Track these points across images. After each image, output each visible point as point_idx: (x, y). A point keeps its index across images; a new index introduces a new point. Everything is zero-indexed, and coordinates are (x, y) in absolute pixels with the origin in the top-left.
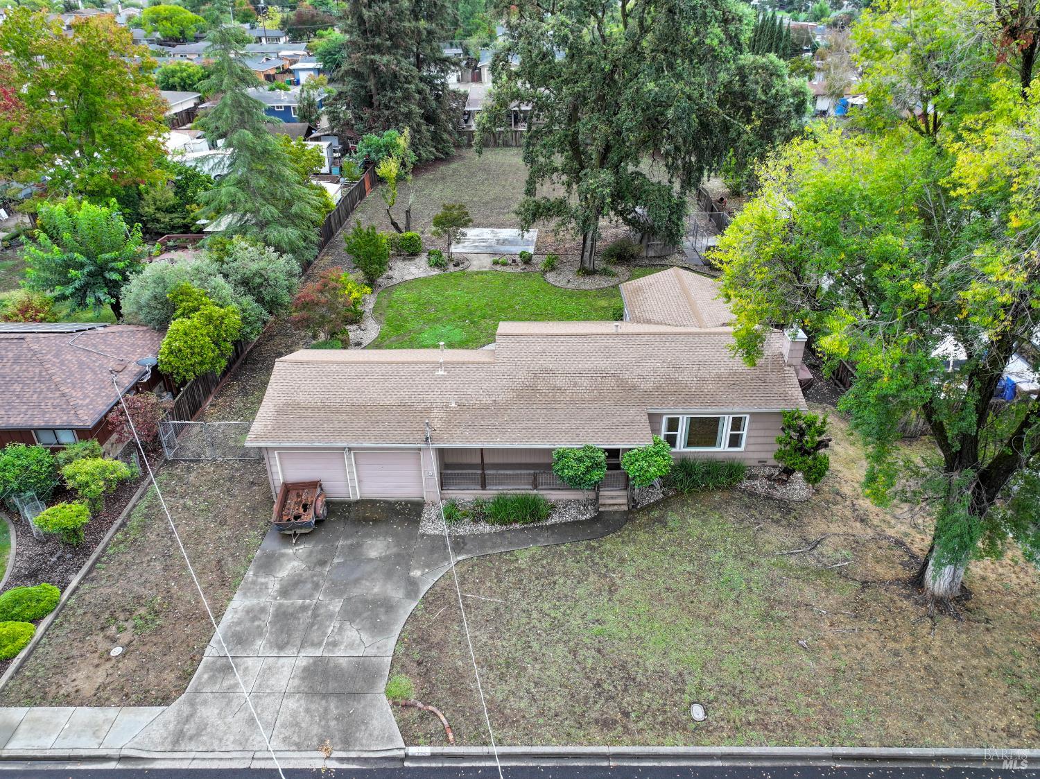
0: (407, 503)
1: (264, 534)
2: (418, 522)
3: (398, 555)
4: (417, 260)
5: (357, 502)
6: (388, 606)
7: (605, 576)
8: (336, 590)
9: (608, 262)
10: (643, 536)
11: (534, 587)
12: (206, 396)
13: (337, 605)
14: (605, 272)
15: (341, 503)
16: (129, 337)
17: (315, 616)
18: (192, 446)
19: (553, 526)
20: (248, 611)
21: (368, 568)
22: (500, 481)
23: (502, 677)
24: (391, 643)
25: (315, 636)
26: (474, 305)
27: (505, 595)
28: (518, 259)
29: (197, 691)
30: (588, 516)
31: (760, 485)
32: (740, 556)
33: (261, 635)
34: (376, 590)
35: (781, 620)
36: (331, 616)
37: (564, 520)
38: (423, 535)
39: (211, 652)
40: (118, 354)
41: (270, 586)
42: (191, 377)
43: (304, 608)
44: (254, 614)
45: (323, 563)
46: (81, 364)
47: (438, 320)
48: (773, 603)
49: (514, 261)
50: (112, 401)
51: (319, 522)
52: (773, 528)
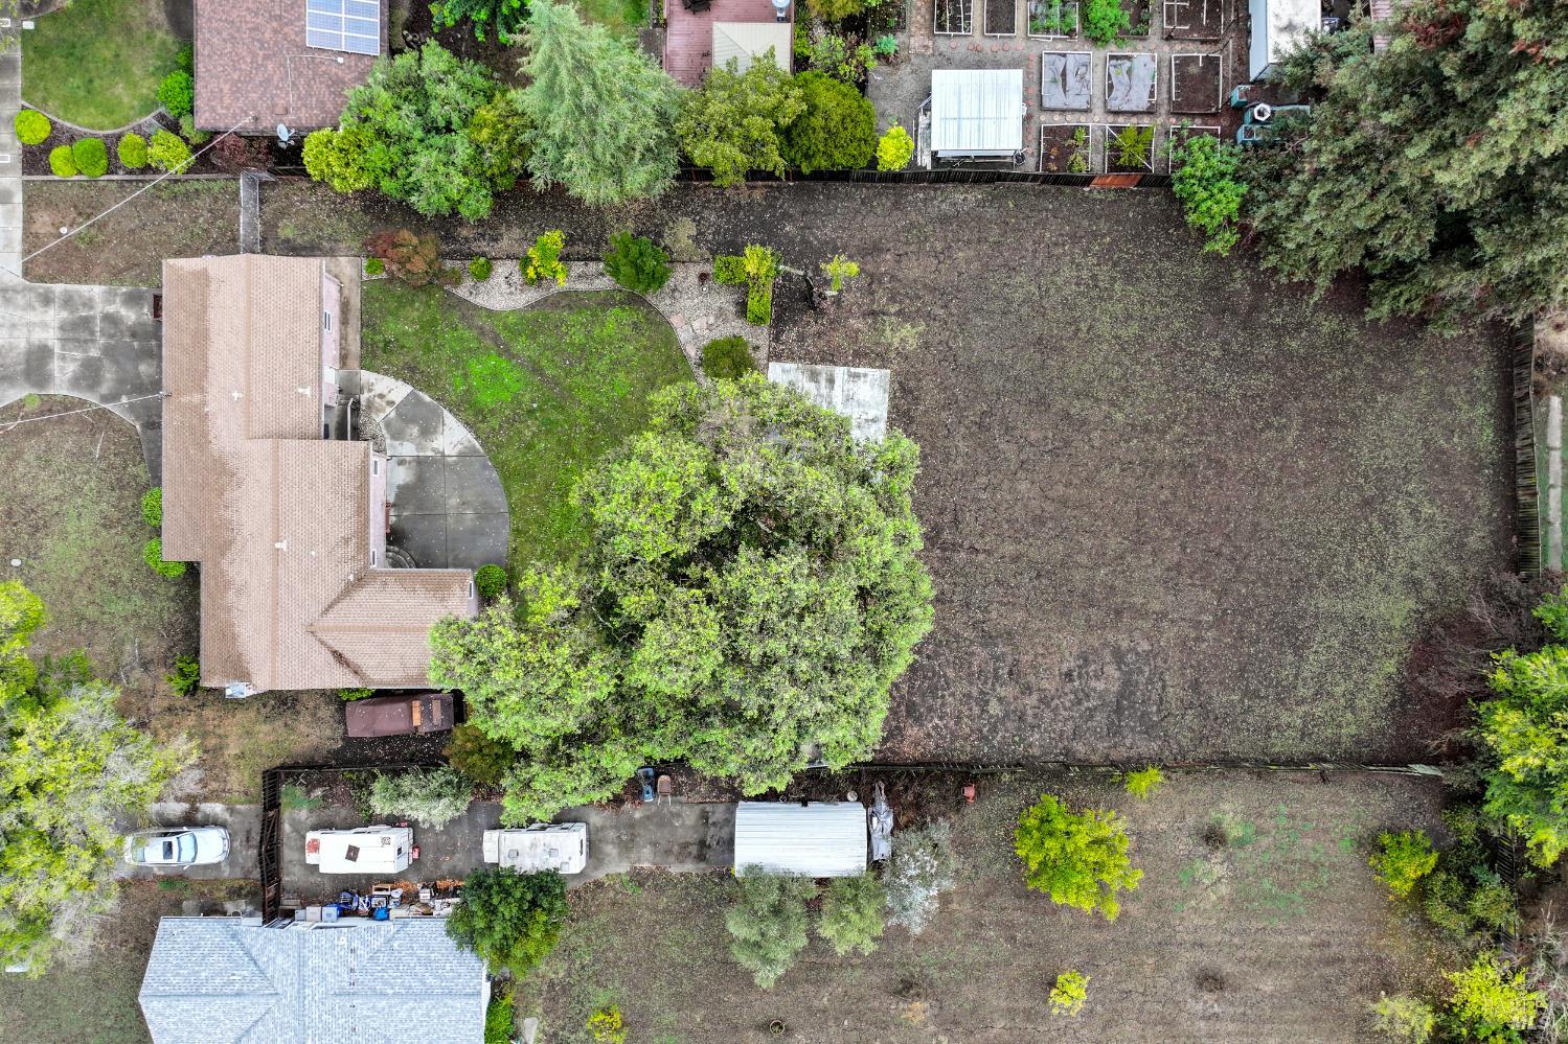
3: (142, 384)
6: (96, 385)
8: (108, 351)
13: (94, 353)
17: (86, 341)
20: (91, 299)
21: (131, 366)
23: (39, 458)
24: (65, 392)
25: (69, 345)
27: (103, 458)
29: (31, 289)
33: (72, 312)
34: (108, 375)
36: (85, 351)
39: (58, 288)
40: (298, 99)
41: (113, 306)
43: (92, 333)
44: (88, 304)
45: (134, 335)
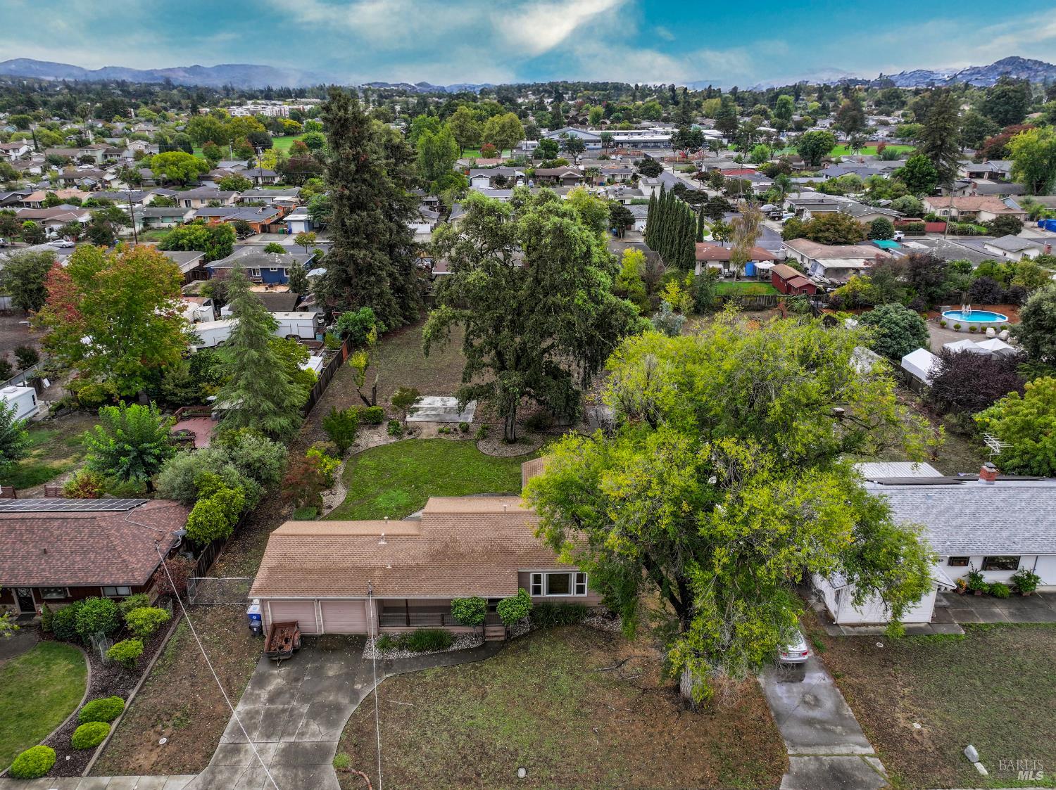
0: (356, 636)
1: (258, 660)
2: (362, 650)
3: (347, 674)
4: (380, 428)
5: (322, 636)
6: (338, 709)
7: (481, 687)
8: (305, 699)
9: (528, 431)
10: (511, 659)
11: (434, 695)
12: (217, 554)
13: (305, 709)
14: (524, 441)
15: (311, 637)
16: (165, 512)
17: (291, 716)
18: (207, 593)
19: (452, 652)
20: (248, 713)
21: (327, 683)
22: (419, 621)
23: (406, 754)
24: (340, 732)
25: (291, 729)
26: (419, 472)
27: (414, 701)
28: (459, 429)
29: (216, 765)
30: (477, 645)
31: (596, 622)
32: (571, 673)
33: (256, 728)
34: (331, 698)
35: (586, 715)
36: (301, 716)
37: (460, 647)
38: (365, 659)
39: (224, 740)
40: (158, 527)
41: (262, 696)
42: (208, 542)
43: (284, 711)
44: (251, 715)
45: (297, 680)
46: (134, 536)
47: (391, 485)
48: (583, 704)
49: (455, 430)
50: (156, 564)
51: (296, 651)
52: (597, 652)
